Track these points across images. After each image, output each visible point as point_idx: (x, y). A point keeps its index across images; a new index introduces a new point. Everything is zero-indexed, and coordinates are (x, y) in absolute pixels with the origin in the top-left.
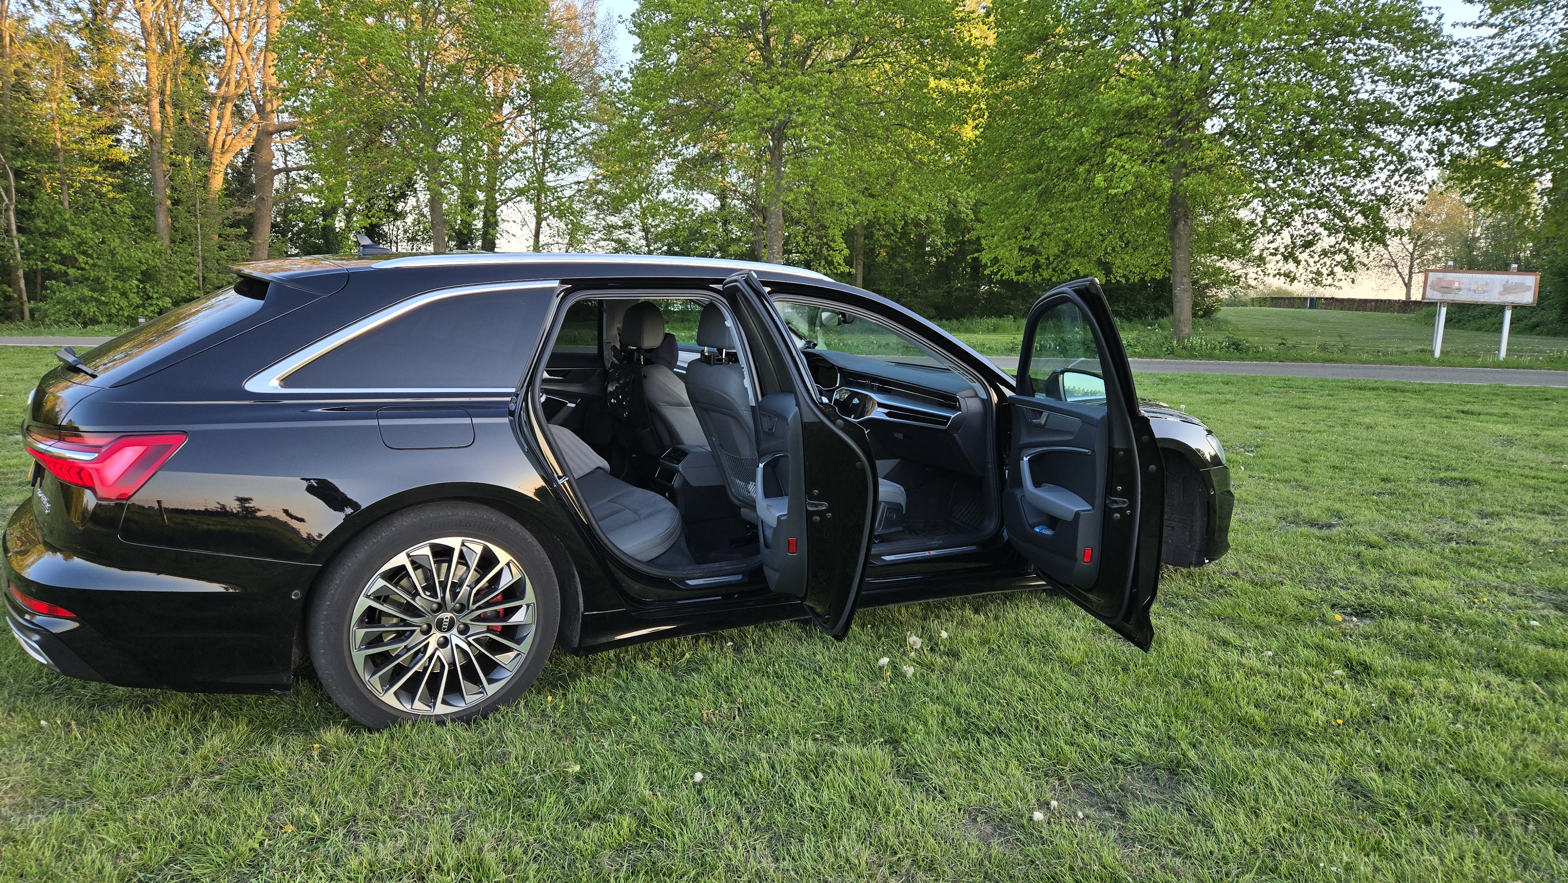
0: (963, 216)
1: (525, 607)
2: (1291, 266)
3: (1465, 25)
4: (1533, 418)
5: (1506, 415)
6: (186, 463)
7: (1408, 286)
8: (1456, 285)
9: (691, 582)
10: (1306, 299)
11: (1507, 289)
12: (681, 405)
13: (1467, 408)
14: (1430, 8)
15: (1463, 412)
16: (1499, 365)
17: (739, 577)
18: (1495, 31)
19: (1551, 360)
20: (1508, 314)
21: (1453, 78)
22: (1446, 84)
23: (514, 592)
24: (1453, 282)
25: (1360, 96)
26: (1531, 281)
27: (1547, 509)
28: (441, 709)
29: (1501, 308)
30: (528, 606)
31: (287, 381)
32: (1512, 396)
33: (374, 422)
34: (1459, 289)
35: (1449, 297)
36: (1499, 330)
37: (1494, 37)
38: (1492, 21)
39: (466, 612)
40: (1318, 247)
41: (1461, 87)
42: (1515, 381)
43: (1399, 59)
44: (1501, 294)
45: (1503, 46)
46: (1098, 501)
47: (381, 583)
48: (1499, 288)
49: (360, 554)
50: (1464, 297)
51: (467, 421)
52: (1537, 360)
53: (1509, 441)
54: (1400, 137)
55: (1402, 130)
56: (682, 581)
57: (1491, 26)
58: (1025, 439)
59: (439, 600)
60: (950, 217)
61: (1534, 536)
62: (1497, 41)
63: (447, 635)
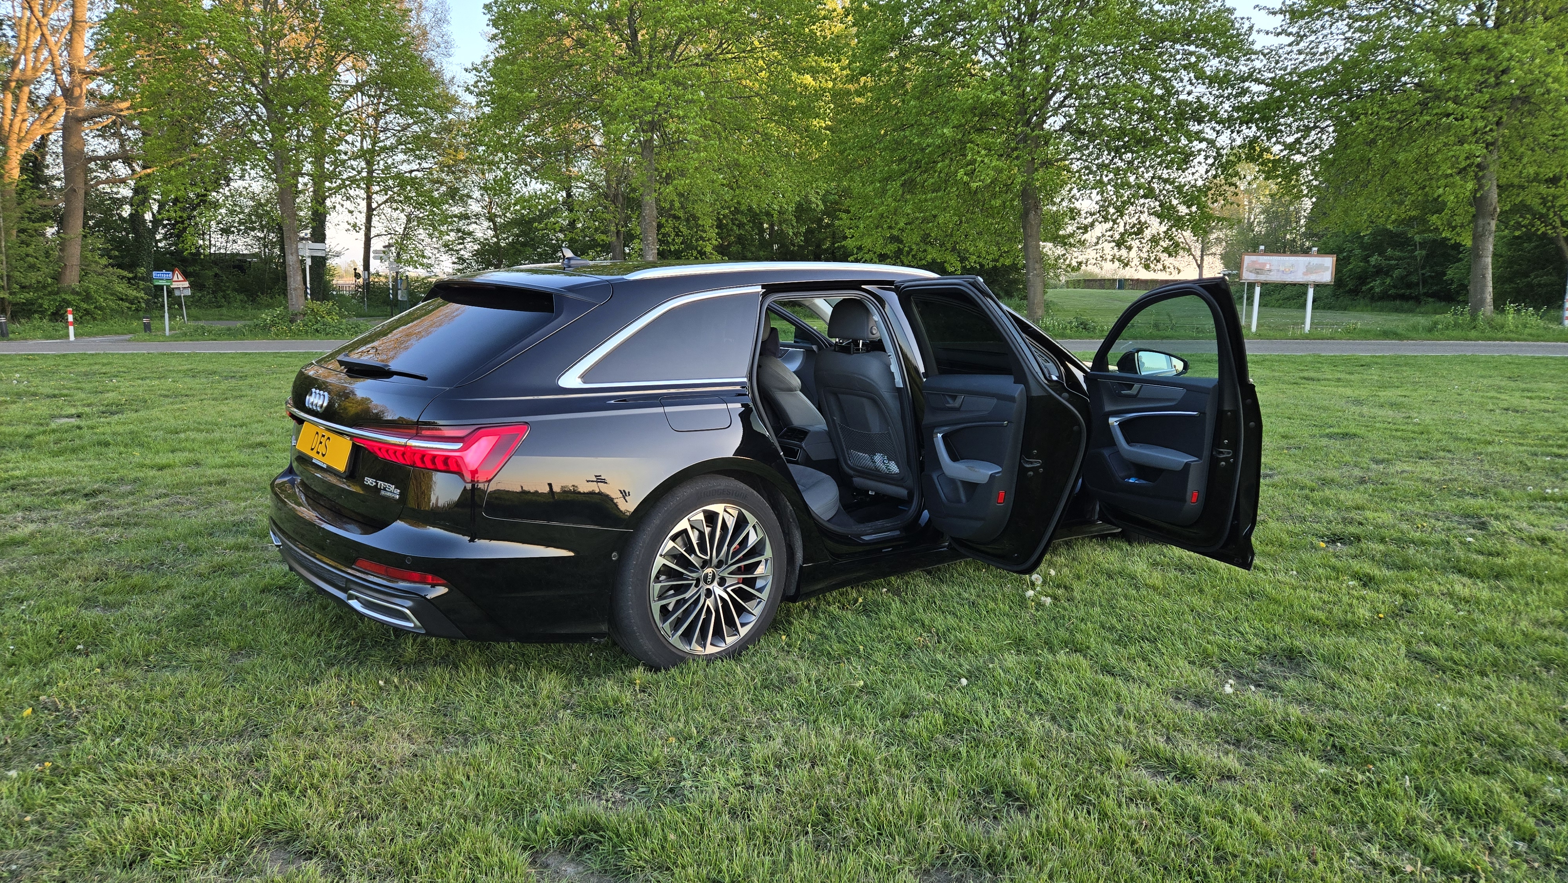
0: (814, 206)
1: (763, 563)
2: (1124, 252)
3: (1267, 33)
4: (1363, 381)
5: (1339, 380)
6: (529, 449)
7: (1200, 267)
8: (1268, 267)
9: (866, 538)
10: (1115, 280)
11: (1309, 270)
12: (791, 390)
13: (1306, 374)
14: (1242, 19)
15: (1305, 378)
16: (1306, 337)
17: (898, 533)
18: (1292, 39)
19: (1348, 331)
20: (1311, 292)
21: (1258, 81)
22: (1255, 88)
23: (757, 550)
24: (1265, 264)
25: (1181, 97)
26: (1329, 262)
27: (1422, 455)
28: (710, 650)
29: (1304, 286)
30: (766, 560)
31: (585, 377)
32: (1334, 363)
33: (660, 410)
34: (1270, 271)
35: (1262, 278)
36: (1304, 306)
37: (1290, 45)
38: (1290, 30)
39: (724, 567)
40: (1148, 234)
41: (1268, 89)
42: (1330, 350)
43: (1213, 65)
44: (1305, 274)
45: (1300, 52)
46: (1206, 453)
47: (671, 544)
48: (1302, 269)
49: (656, 521)
50: (1275, 277)
51: (724, 406)
52: (1336, 332)
53: (1358, 402)
54: (1215, 135)
55: (1218, 128)
56: (859, 536)
57: (1289, 34)
58: (1108, 408)
59: (708, 558)
60: (799, 206)
61: (1427, 476)
62: (1295, 48)
63: (710, 587)
